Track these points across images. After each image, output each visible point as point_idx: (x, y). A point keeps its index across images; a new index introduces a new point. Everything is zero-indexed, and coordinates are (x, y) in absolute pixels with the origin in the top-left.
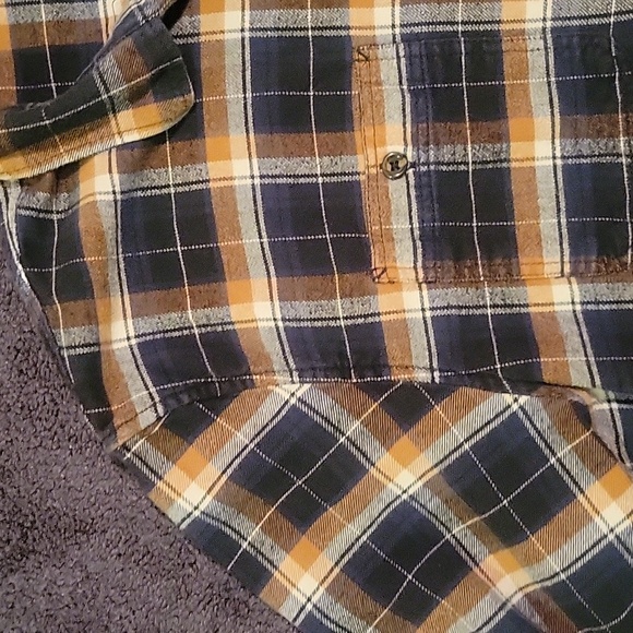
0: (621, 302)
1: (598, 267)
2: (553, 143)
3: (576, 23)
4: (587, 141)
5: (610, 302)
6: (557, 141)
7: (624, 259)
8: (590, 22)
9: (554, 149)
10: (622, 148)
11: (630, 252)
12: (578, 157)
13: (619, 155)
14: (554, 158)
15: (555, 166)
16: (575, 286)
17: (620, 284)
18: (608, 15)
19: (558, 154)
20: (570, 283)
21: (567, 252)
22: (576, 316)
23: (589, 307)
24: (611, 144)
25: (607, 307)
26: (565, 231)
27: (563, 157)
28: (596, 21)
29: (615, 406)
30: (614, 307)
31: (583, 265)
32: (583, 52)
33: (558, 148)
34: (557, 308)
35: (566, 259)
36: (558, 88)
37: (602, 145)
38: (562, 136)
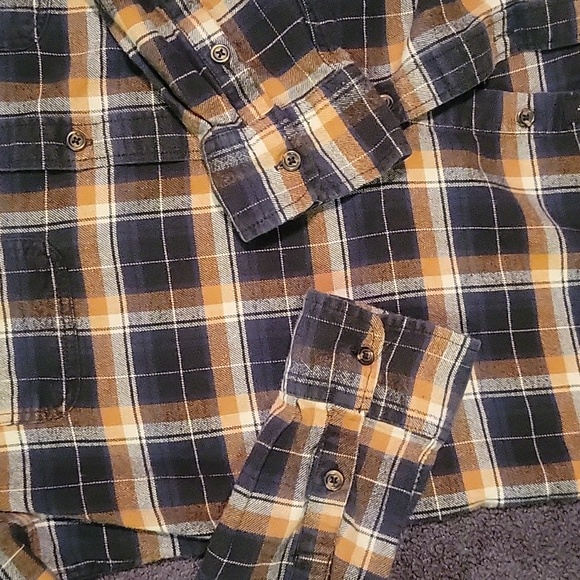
0: (59, 442)
1: (40, 416)
2: (5, 321)
3: (19, 231)
4: (31, 320)
5: (50, 443)
6: (9, 320)
7: (59, 409)
8: (31, 230)
9: (6, 325)
10: (58, 324)
11: (64, 404)
12: (25, 332)
13: (55, 330)
14: (7, 333)
15: (7, 339)
16: (23, 431)
17: (58, 429)
18: (43, 226)
19: (10, 330)
20: (19, 429)
21: (16, 405)
22: (23, 455)
23: (35, 447)
24: (50, 321)
25: (48, 446)
26: (16, 388)
27: (14, 332)
28: (35, 230)
29: (52, 523)
30: (54, 446)
31: (28, 415)
32: (25, 253)
33: (10, 325)
34: (9, 449)
35: (16, 410)
36: (7, 279)
37: (43, 322)
38: (12, 316)
